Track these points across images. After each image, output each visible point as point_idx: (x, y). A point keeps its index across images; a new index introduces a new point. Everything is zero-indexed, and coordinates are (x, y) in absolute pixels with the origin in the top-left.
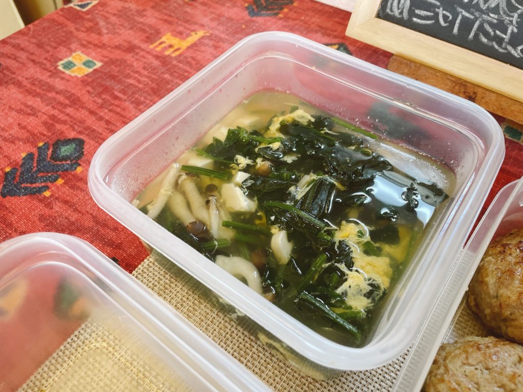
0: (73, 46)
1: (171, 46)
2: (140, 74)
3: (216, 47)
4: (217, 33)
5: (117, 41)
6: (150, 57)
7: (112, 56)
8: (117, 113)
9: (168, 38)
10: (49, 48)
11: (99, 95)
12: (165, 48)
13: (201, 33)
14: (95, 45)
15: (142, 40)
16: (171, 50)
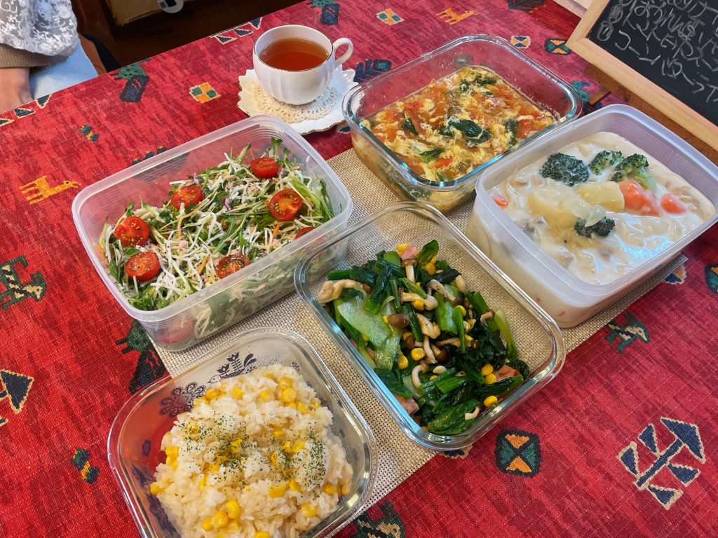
0: (387, 4)
1: (450, 17)
2: (428, 31)
3: (480, 25)
4: (483, 15)
5: (415, 6)
6: (435, 21)
7: (411, 16)
8: (412, 52)
9: (448, 12)
10: (370, 2)
11: (401, 39)
12: (446, 18)
13: (472, 13)
14: (401, 6)
15: (432, 9)
16: (450, 20)
